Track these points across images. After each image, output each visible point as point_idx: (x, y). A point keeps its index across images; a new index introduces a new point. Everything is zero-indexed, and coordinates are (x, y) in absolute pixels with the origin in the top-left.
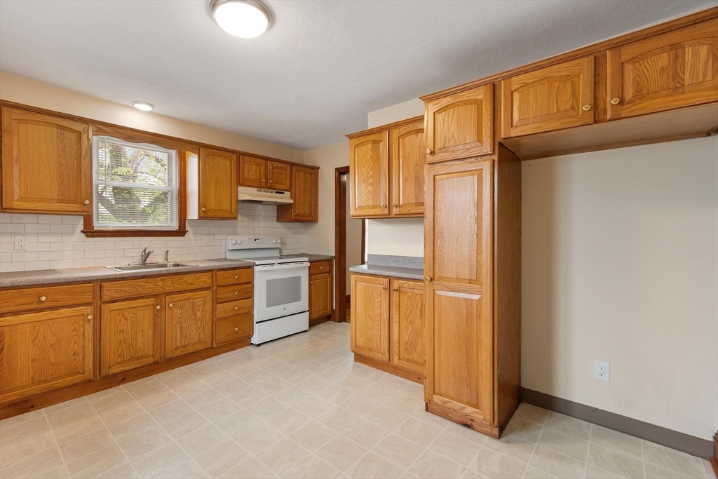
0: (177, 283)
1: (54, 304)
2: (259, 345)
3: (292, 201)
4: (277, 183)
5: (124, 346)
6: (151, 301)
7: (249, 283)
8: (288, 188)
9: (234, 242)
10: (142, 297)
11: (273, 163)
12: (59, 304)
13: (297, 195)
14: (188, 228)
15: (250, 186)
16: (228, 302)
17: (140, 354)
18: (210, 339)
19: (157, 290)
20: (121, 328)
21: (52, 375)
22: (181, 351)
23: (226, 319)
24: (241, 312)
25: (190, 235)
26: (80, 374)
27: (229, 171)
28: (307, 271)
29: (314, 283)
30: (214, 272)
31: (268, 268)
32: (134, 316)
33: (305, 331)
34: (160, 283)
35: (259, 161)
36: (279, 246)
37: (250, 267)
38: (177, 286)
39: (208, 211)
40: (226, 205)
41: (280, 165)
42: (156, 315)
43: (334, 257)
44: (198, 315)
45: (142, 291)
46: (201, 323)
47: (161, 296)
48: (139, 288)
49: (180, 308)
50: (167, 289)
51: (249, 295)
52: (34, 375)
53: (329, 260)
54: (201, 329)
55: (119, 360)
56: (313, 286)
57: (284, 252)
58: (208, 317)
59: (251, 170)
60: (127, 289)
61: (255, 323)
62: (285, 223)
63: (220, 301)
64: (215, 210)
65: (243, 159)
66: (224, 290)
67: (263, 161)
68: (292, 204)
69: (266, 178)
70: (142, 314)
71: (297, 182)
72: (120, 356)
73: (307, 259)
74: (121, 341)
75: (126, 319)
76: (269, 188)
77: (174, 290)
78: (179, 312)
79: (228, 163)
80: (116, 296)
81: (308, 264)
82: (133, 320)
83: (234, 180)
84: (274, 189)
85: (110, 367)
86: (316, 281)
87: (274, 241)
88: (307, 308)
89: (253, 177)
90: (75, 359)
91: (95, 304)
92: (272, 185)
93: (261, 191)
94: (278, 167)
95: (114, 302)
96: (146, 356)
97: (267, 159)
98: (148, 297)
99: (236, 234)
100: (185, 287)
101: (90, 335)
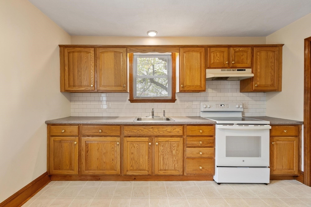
0: (161, 131)
1: (105, 134)
2: (219, 184)
3: (253, 75)
4: (238, 62)
5: (133, 161)
6: (147, 139)
7: (212, 136)
8: (249, 65)
9: (205, 106)
10: (143, 136)
11: (235, 48)
12: (107, 135)
13: (259, 70)
14: (177, 98)
15: (215, 68)
16: (194, 147)
17: (141, 168)
18: (182, 170)
19: (150, 133)
20: (132, 151)
21: (104, 168)
22: (163, 172)
23: (193, 159)
24: (204, 156)
25: (178, 101)
26: (115, 170)
27: (199, 60)
28: (268, 133)
29: (277, 144)
30: (185, 126)
31: (228, 127)
32: (138, 146)
33: (266, 184)
34: (151, 130)
35: (223, 49)
36: (242, 110)
37: (212, 125)
38: (161, 132)
39: (185, 87)
40: (197, 83)
41: (241, 49)
42: (150, 148)
43: (303, 123)
44: (174, 152)
45: (142, 133)
46: (176, 158)
47: (153, 137)
48: (140, 131)
49: (163, 146)
50: (155, 134)
51: (212, 145)
52: (98, 165)
53: (297, 125)
54: (176, 162)
55: (131, 168)
56: (275, 146)
57: (247, 115)
58: (180, 155)
59: (216, 57)
60: (135, 131)
61: (216, 166)
62: (247, 94)
63: (189, 146)
64: (190, 86)
65: (210, 50)
66: (192, 139)
67: (227, 49)
68: (253, 77)
69: (229, 60)
70: (142, 146)
71: (258, 60)
72: (131, 166)
73: (268, 122)
74: (132, 158)
75: (134, 147)
76: (232, 68)
77: (159, 134)
78: (162, 148)
79: (199, 55)
80: (130, 134)
81: (270, 127)
82: (138, 149)
83: (203, 65)
84: (236, 68)
85: (127, 171)
86: (278, 142)
87: (237, 106)
88: (268, 164)
89: (217, 61)
90: (113, 163)
91: (121, 136)
92: (234, 65)
93: (225, 70)
94: (239, 51)
95: (130, 137)
96: (144, 170)
97: (229, 47)
98: (146, 137)
99: (207, 101)
100: (166, 134)
101: (119, 152)
